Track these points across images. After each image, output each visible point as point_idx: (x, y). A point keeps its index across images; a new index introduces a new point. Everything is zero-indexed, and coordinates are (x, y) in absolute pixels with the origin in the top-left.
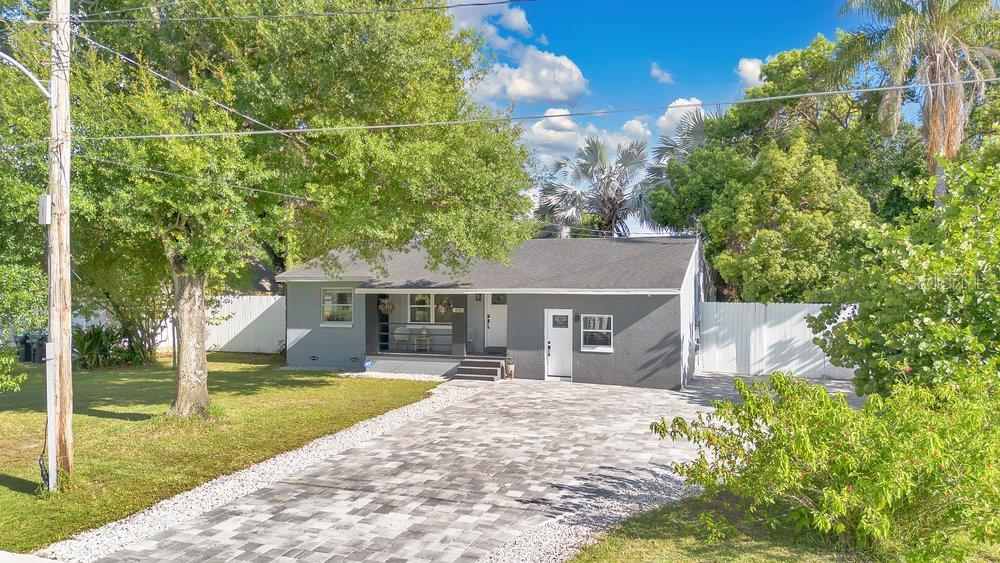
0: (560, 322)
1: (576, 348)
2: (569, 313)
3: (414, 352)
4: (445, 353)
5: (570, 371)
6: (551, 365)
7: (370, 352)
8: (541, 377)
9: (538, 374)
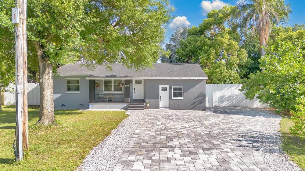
0: (164, 89)
1: (171, 98)
2: (168, 86)
3: (107, 101)
4: (121, 101)
5: (168, 106)
6: (161, 104)
7: (91, 102)
8: (158, 108)
9: (157, 107)
